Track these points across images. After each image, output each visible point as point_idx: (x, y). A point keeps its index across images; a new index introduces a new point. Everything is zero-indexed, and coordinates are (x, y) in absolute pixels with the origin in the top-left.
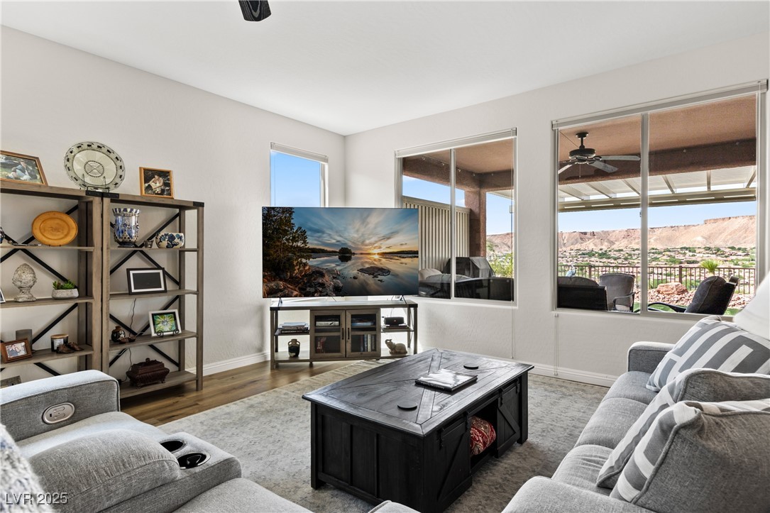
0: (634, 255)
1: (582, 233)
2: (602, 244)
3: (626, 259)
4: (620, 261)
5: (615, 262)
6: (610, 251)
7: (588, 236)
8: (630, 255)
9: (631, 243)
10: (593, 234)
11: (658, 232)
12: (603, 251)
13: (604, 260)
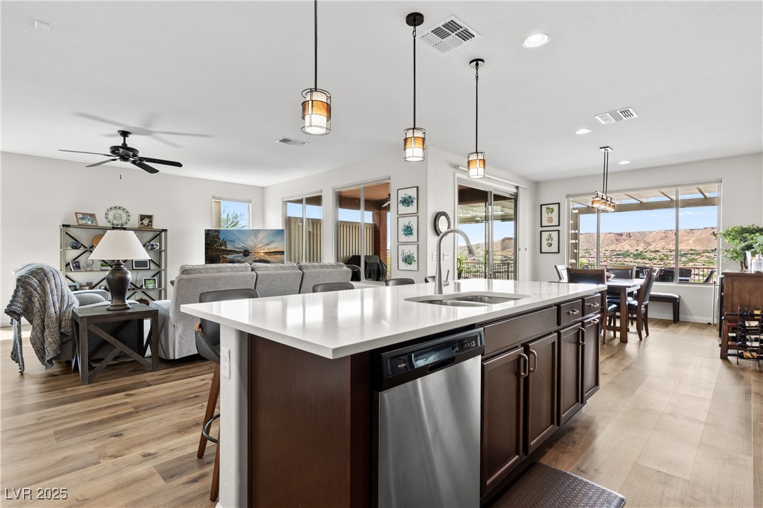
0: (671, 256)
1: (618, 234)
2: (638, 245)
3: (662, 260)
4: (655, 262)
5: (650, 262)
6: (646, 252)
7: (624, 237)
8: (666, 256)
9: (668, 244)
10: (629, 235)
11: (697, 234)
12: (639, 252)
13: (639, 260)
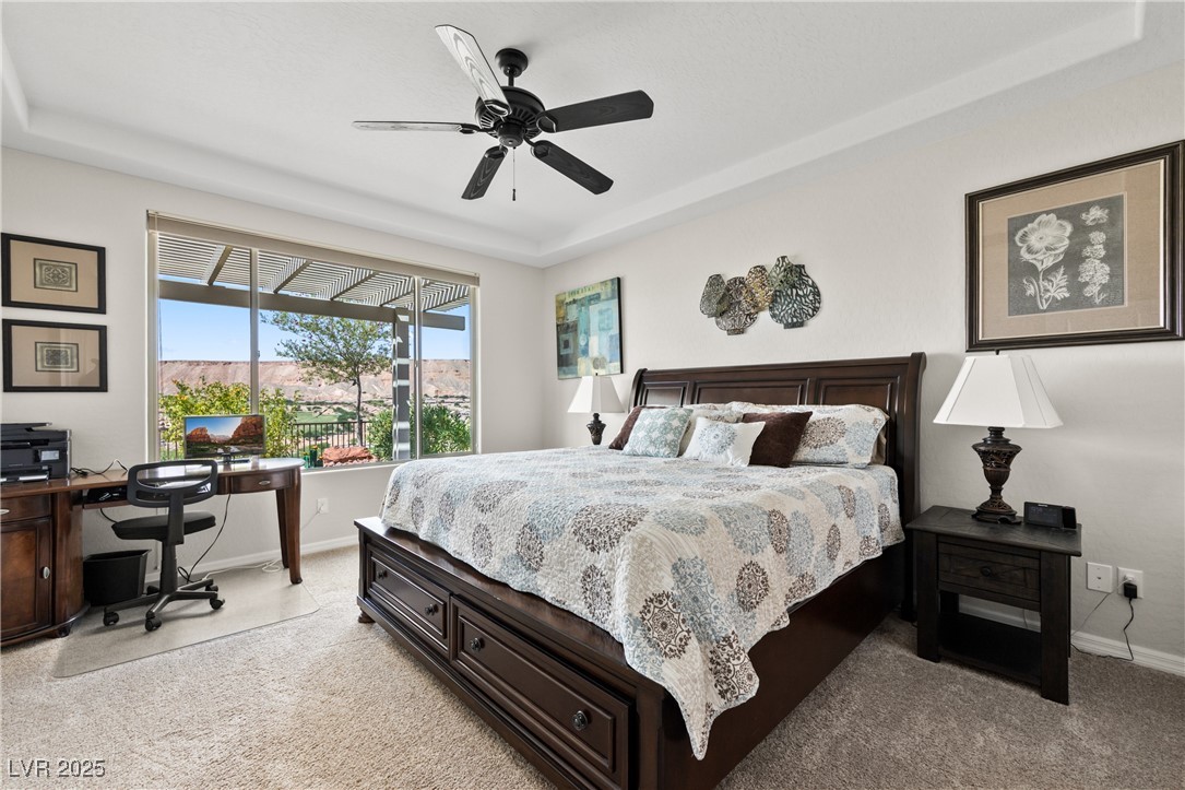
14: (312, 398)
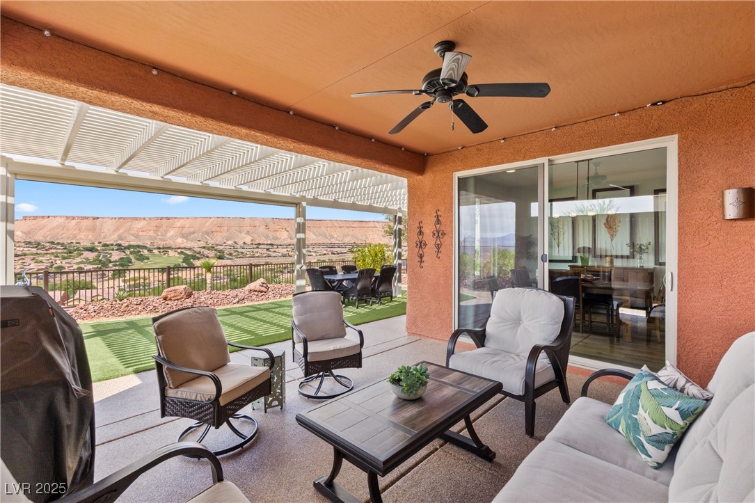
14: (161, 244)
